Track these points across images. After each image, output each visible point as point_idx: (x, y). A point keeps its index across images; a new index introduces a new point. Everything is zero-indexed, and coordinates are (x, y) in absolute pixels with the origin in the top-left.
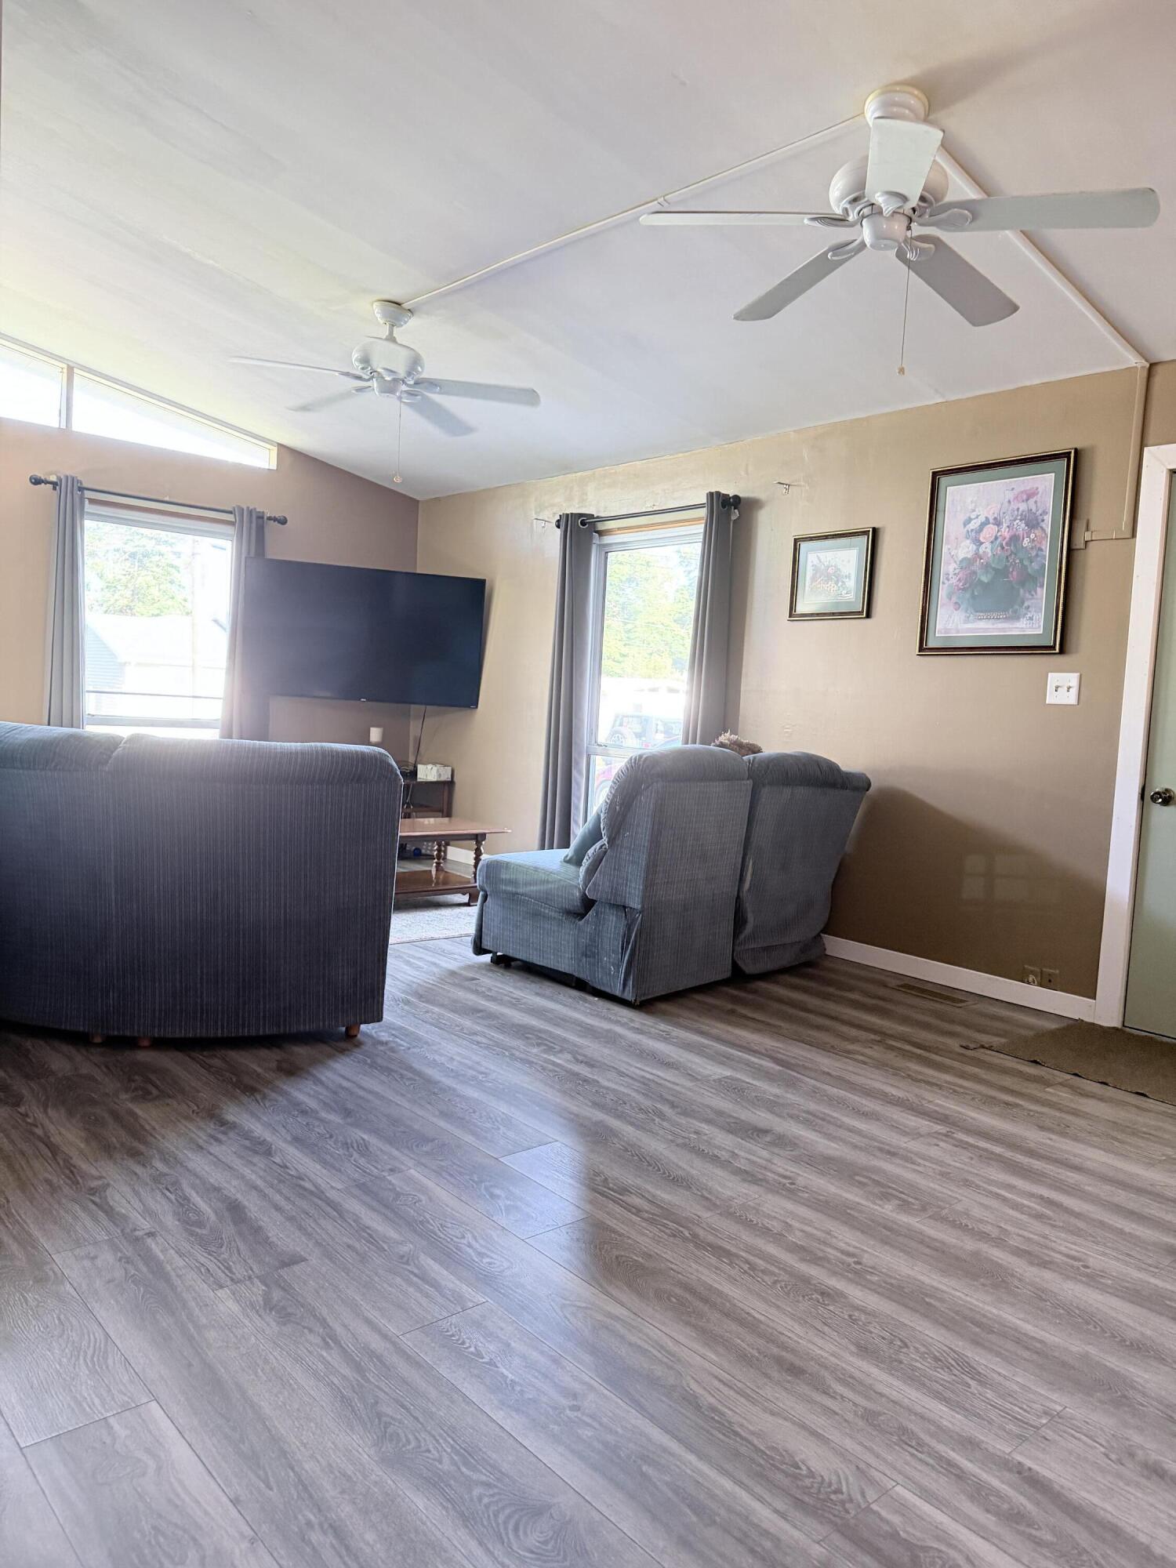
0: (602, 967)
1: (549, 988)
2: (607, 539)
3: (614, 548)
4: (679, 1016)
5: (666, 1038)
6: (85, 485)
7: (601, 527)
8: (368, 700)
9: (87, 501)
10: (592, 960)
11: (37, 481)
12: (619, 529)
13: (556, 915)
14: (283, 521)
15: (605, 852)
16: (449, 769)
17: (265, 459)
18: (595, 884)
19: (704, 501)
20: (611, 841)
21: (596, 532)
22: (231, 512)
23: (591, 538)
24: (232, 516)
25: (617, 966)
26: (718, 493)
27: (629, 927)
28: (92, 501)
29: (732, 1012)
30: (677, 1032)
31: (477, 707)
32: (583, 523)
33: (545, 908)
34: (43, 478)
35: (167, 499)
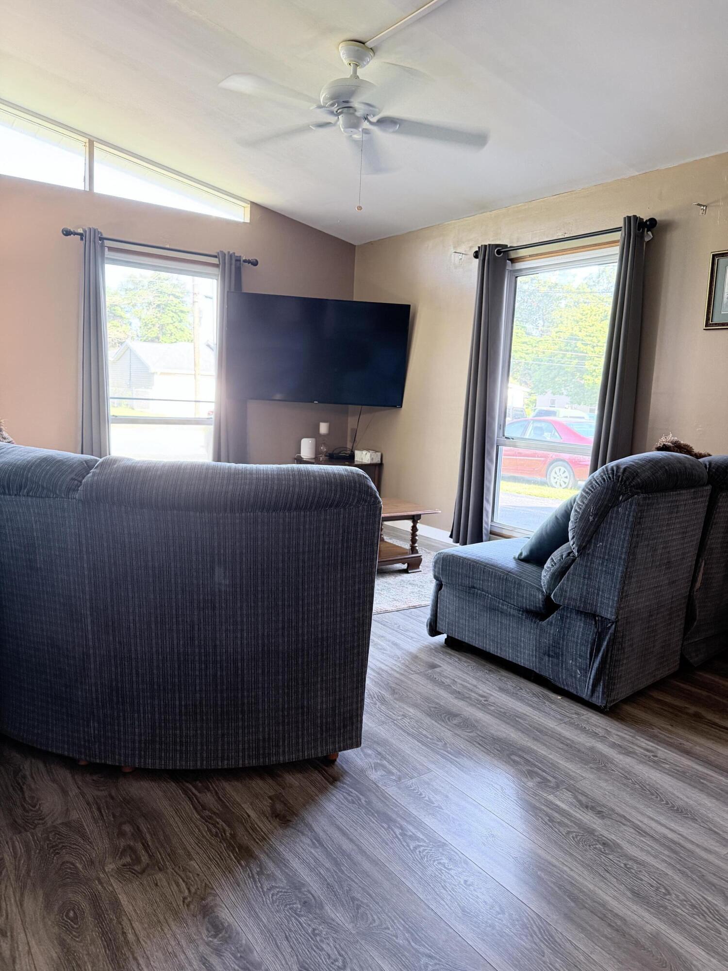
0: (567, 670)
1: (512, 682)
2: (519, 266)
3: (524, 272)
4: (651, 725)
5: (656, 763)
6: (105, 236)
7: (513, 255)
8: (319, 402)
9: (106, 249)
10: (555, 660)
11: (67, 233)
12: (530, 256)
13: (515, 613)
14: (255, 263)
15: (573, 561)
16: (379, 454)
17: (241, 214)
18: (561, 589)
19: (620, 223)
20: (582, 549)
21: (509, 260)
22: (216, 257)
23: (505, 265)
24: (217, 259)
25: (585, 671)
26: (635, 216)
27: (600, 636)
28: (111, 249)
29: (697, 717)
30: (663, 752)
31: (401, 407)
32: (499, 252)
33: (503, 605)
34: (72, 230)
35: (168, 246)
